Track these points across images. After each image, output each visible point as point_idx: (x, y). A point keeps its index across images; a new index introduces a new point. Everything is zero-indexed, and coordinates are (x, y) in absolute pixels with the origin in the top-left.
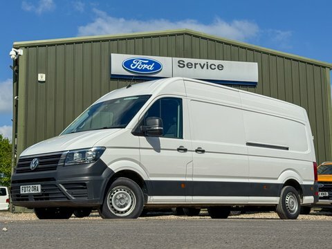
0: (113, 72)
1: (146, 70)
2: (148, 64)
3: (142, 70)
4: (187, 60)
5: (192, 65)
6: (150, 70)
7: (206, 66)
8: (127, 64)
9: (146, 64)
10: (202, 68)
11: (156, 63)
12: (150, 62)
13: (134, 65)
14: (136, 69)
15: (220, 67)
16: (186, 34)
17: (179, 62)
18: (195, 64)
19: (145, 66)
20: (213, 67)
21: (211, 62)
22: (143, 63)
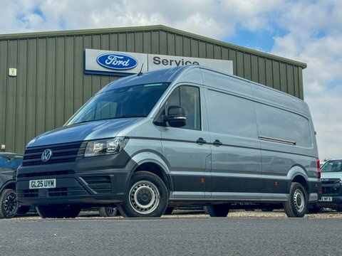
0: (87, 68)
1: (121, 66)
2: (123, 60)
3: (116, 66)
4: (162, 57)
5: (167, 61)
6: (125, 67)
7: (181, 63)
8: (102, 60)
9: (121, 60)
10: (178, 65)
11: (130, 59)
12: (125, 58)
13: (109, 61)
14: (111, 65)
16: (161, 30)
17: (154, 59)
18: (171, 61)
19: (120, 62)
20: (188, 64)
21: (186, 59)
22: (118, 59)
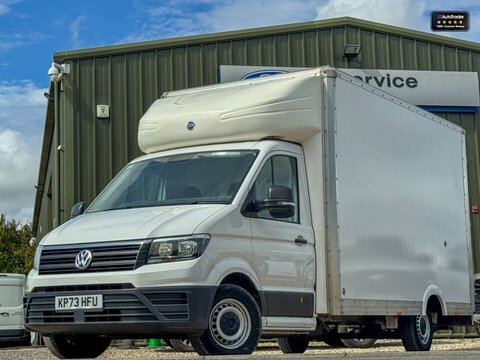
7: (386, 81)
10: (380, 84)
15: (412, 83)
18: (368, 78)
20: (398, 82)
21: (394, 73)
